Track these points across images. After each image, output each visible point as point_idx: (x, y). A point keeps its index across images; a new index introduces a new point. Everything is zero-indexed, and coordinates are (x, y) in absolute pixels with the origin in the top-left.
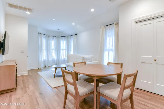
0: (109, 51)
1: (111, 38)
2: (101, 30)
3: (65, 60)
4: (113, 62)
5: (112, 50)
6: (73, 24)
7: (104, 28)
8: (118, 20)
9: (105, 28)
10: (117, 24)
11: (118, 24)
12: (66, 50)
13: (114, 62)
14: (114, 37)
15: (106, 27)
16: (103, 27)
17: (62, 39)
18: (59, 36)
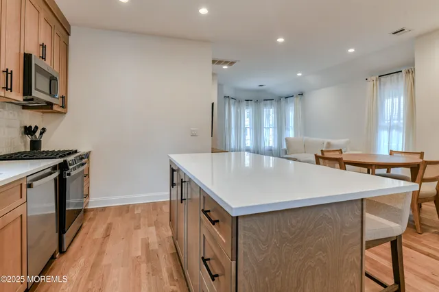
0: (390, 129)
1: (396, 100)
2: (370, 84)
3: (271, 150)
4: (400, 150)
5: (398, 128)
6: (299, 74)
7: (377, 80)
8: (413, 64)
9: (380, 80)
10: (411, 72)
11: (413, 72)
12: (274, 128)
13: (404, 151)
14: (402, 99)
15: (382, 78)
16: (374, 78)
17: (266, 105)
18: (259, 99)
